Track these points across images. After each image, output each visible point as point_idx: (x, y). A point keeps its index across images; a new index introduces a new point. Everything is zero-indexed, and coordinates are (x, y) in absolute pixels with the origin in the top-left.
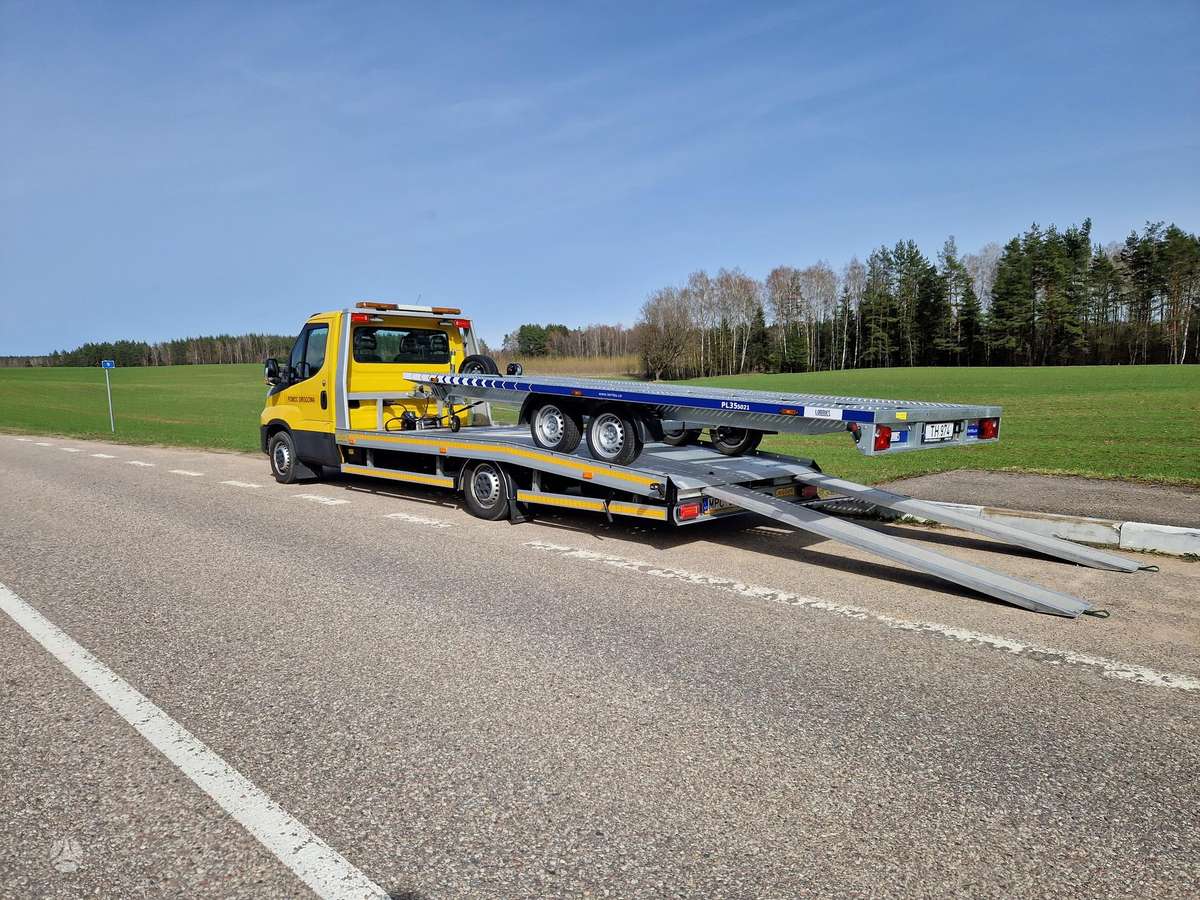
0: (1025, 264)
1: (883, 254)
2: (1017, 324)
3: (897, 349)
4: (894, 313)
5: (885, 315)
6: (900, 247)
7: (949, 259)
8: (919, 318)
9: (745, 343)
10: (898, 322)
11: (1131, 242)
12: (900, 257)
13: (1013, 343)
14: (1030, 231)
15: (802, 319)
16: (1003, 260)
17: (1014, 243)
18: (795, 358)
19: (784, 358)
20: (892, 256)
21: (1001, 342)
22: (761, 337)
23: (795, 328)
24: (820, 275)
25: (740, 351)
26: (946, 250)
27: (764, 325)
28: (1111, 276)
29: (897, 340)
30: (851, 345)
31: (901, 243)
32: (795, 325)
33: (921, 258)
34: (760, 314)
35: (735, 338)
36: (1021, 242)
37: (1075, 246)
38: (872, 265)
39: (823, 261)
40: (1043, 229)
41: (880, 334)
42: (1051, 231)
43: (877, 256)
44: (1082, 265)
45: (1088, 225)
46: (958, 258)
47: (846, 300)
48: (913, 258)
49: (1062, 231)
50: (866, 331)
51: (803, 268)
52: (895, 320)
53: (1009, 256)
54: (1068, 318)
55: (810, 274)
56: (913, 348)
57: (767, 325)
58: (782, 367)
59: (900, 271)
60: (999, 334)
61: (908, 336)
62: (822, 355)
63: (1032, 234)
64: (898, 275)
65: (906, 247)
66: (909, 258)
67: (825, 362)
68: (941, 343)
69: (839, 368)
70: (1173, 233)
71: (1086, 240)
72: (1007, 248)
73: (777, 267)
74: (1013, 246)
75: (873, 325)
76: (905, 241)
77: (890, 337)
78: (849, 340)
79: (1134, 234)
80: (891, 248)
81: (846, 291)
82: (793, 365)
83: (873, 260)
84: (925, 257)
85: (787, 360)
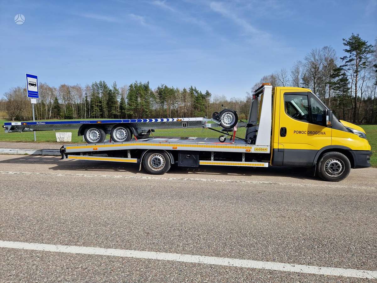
0: (134, 91)
1: (96, 84)
2: (133, 108)
3: (102, 113)
4: (100, 102)
5: (97, 102)
6: (101, 82)
7: (114, 88)
8: (108, 104)
9: (51, 109)
10: (102, 105)
11: (159, 88)
12: (101, 85)
13: (132, 113)
14: (135, 82)
15: (71, 102)
18: (69, 115)
19: (65, 114)
20: (98, 85)
21: (129, 112)
22: (57, 107)
23: (69, 105)
25: (49, 110)
26: (114, 85)
27: (58, 103)
28: (154, 97)
29: (101, 110)
30: (88, 111)
31: (101, 81)
33: (107, 86)
34: (57, 99)
35: (47, 107)
36: (133, 85)
37: (146, 88)
38: (93, 87)
39: (79, 84)
40: (138, 82)
41: (97, 108)
42: (140, 83)
43: (94, 84)
44: (148, 93)
45: (148, 83)
46: (117, 88)
47: (86, 97)
48: (105, 86)
49: (143, 84)
50: (92, 107)
51: (71, 85)
52: (101, 104)
53: (130, 89)
54: (145, 107)
55: (73, 88)
56: (106, 113)
58: (65, 117)
59: (101, 90)
60: (129, 110)
61: (105, 109)
62: (79, 114)
64: (101, 91)
65: (103, 83)
67: (79, 116)
68: (114, 112)
69: (84, 118)
70: (166, 87)
71: (148, 87)
73: (63, 84)
74: (131, 86)
75: (94, 105)
76: (102, 81)
77: (100, 109)
79: (159, 86)
80: (98, 82)
81: (86, 94)
82: (68, 117)
83: (93, 85)
84: (108, 87)
85: (66, 115)
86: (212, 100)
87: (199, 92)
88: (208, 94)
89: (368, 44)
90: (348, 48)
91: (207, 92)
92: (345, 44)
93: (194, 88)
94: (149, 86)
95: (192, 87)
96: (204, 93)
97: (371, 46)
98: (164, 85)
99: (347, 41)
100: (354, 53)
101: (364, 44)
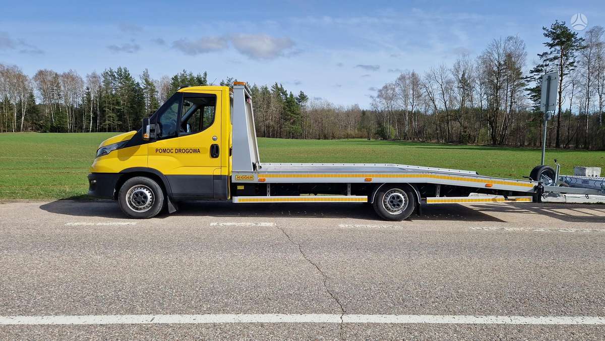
1: (111, 72)
3: (121, 123)
5: (113, 104)
6: (120, 70)
7: (146, 81)
8: (131, 107)
9: (23, 113)
10: (121, 109)
12: (120, 75)
14: (183, 73)
15: (62, 102)
16: (172, 84)
17: (176, 77)
18: (60, 124)
19: (52, 124)
20: (115, 74)
22: (33, 110)
23: (58, 107)
24: (70, 78)
25: (19, 117)
26: (144, 75)
27: (34, 103)
29: (121, 118)
30: (95, 119)
31: (120, 68)
32: (58, 105)
34: (32, 96)
35: (15, 110)
36: (179, 77)
37: (201, 82)
38: (105, 77)
39: (73, 70)
40: (188, 73)
41: (112, 114)
42: (191, 75)
43: (107, 73)
45: (205, 74)
46: (151, 80)
47: (88, 94)
48: (127, 77)
49: (195, 75)
50: (103, 112)
51: (60, 72)
52: (119, 108)
53: (174, 83)
55: (65, 76)
56: (130, 123)
57: (37, 104)
58: (51, 129)
59: (120, 83)
61: (127, 117)
62: (77, 124)
63: (184, 74)
65: (123, 71)
66: (125, 77)
67: (79, 128)
69: (88, 131)
72: (173, 79)
73: (43, 69)
74: (175, 78)
75: (107, 109)
76: (122, 67)
77: (118, 116)
78: (94, 116)
79: (223, 81)
80: (115, 69)
81: (88, 89)
82: (59, 128)
83: (105, 75)
84: (133, 77)
85: (54, 125)
86: (308, 105)
87: (288, 93)
88: (303, 97)
89: (578, 37)
90: (549, 40)
91: (301, 94)
92: (546, 35)
93: (279, 86)
94: (207, 79)
95: (276, 84)
96: (296, 94)
97: (581, 39)
98: (233, 80)
99: (549, 30)
100: (558, 48)
101: (573, 35)
